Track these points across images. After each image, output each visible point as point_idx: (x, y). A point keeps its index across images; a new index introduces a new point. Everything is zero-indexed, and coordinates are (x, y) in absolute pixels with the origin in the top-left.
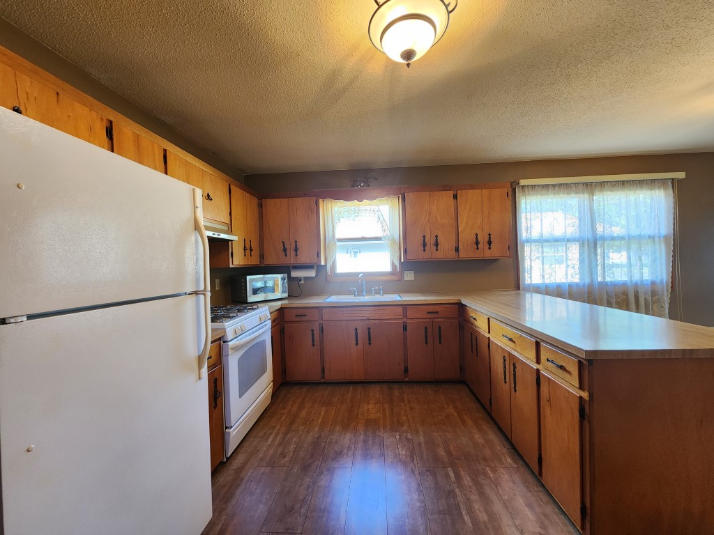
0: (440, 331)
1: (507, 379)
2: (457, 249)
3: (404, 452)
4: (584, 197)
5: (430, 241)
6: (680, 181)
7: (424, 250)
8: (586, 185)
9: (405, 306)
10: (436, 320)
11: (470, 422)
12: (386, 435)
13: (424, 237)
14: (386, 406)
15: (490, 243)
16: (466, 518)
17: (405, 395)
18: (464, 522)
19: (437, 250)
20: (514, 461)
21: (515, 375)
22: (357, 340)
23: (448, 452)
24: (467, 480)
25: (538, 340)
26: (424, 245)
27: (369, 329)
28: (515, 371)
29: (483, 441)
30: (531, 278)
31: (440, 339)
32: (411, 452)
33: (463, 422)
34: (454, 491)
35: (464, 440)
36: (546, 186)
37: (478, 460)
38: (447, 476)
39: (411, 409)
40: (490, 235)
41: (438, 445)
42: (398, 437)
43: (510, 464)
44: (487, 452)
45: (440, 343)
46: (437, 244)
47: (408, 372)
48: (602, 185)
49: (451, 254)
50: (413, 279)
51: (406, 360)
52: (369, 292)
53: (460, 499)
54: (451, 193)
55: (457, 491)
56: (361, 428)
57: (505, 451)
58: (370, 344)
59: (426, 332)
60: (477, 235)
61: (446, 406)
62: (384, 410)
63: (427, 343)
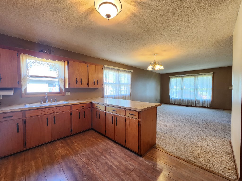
0: (84, 113)
1: (113, 123)
2: (88, 84)
3: (85, 160)
4: (117, 72)
5: (79, 81)
6: (132, 72)
7: (77, 84)
8: (118, 70)
9: (71, 106)
10: (83, 109)
11: (100, 140)
12: (74, 158)
13: (77, 79)
14: (67, 147)
15: (98, 83)
16: (114, 167)
17: (73, 140)
18: (114, 169)
19: (81, 84)
20: (117, 146)
21: (116, 121)
22: (47, 123)
23: (99, 152)
24: (109, 157)
25: (125, 109)
26: (77, 82)
27: (54, 117)
28: (116, 120)
29: (106, 144)
30: (106, 94)
31: (84, 116)
32: (87, 158)
33: (98, 141)
34: (107, 162)
35: (101, 146)
36: (110, 68)
37: (108, 150)
38: (103, 159)
39: (78, 144)
40: (98, 80)
41: (95, 151)
42: (79, 156)
43: (116, 147)
44: (109, 146)
45: (85, 117)
46: (81, 82)
47: (72, 131)
48: (120, 70)
49: (86, 86)
50: (70, 95)
51: (71, 127)
52: (50, 101)
53: (110, 163)
54: (86, 65)
55: (108, 161)
56: (61, 161)
57: (113, 144)
58: (55, 124)
59: (80, 114)
60: (94, 80)
61: (90, 138)
62: (67, 149)
63: (80, 118)
